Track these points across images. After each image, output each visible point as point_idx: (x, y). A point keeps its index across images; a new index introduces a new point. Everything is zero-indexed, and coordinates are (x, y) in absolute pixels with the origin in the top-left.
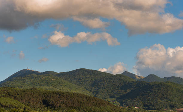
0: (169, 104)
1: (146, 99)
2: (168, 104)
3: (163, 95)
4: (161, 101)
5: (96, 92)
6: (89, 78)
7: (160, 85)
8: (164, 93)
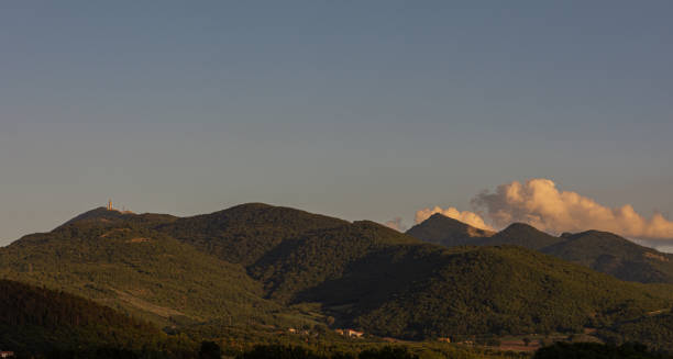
0: (488, 321)
1: (419, 303)
2: (485, 322)
3: (476, 290)
4: (464, 312)
5: (274, 280)
6: (264, 233)
7: (471, 256)
8: (480, 283)
